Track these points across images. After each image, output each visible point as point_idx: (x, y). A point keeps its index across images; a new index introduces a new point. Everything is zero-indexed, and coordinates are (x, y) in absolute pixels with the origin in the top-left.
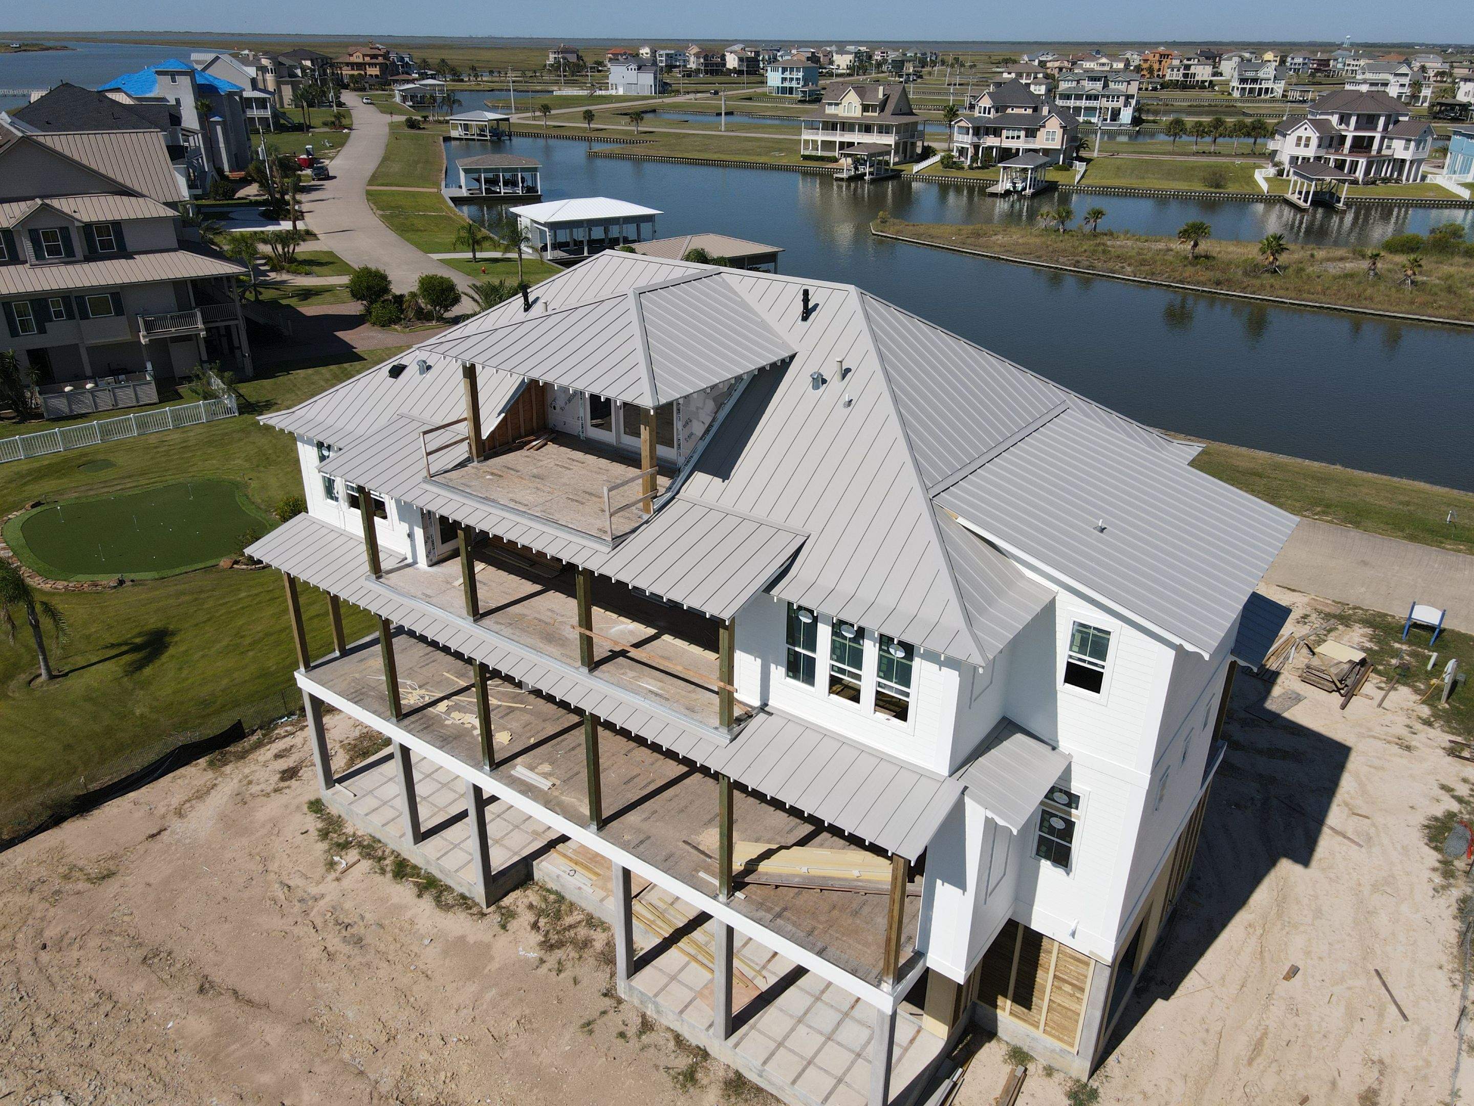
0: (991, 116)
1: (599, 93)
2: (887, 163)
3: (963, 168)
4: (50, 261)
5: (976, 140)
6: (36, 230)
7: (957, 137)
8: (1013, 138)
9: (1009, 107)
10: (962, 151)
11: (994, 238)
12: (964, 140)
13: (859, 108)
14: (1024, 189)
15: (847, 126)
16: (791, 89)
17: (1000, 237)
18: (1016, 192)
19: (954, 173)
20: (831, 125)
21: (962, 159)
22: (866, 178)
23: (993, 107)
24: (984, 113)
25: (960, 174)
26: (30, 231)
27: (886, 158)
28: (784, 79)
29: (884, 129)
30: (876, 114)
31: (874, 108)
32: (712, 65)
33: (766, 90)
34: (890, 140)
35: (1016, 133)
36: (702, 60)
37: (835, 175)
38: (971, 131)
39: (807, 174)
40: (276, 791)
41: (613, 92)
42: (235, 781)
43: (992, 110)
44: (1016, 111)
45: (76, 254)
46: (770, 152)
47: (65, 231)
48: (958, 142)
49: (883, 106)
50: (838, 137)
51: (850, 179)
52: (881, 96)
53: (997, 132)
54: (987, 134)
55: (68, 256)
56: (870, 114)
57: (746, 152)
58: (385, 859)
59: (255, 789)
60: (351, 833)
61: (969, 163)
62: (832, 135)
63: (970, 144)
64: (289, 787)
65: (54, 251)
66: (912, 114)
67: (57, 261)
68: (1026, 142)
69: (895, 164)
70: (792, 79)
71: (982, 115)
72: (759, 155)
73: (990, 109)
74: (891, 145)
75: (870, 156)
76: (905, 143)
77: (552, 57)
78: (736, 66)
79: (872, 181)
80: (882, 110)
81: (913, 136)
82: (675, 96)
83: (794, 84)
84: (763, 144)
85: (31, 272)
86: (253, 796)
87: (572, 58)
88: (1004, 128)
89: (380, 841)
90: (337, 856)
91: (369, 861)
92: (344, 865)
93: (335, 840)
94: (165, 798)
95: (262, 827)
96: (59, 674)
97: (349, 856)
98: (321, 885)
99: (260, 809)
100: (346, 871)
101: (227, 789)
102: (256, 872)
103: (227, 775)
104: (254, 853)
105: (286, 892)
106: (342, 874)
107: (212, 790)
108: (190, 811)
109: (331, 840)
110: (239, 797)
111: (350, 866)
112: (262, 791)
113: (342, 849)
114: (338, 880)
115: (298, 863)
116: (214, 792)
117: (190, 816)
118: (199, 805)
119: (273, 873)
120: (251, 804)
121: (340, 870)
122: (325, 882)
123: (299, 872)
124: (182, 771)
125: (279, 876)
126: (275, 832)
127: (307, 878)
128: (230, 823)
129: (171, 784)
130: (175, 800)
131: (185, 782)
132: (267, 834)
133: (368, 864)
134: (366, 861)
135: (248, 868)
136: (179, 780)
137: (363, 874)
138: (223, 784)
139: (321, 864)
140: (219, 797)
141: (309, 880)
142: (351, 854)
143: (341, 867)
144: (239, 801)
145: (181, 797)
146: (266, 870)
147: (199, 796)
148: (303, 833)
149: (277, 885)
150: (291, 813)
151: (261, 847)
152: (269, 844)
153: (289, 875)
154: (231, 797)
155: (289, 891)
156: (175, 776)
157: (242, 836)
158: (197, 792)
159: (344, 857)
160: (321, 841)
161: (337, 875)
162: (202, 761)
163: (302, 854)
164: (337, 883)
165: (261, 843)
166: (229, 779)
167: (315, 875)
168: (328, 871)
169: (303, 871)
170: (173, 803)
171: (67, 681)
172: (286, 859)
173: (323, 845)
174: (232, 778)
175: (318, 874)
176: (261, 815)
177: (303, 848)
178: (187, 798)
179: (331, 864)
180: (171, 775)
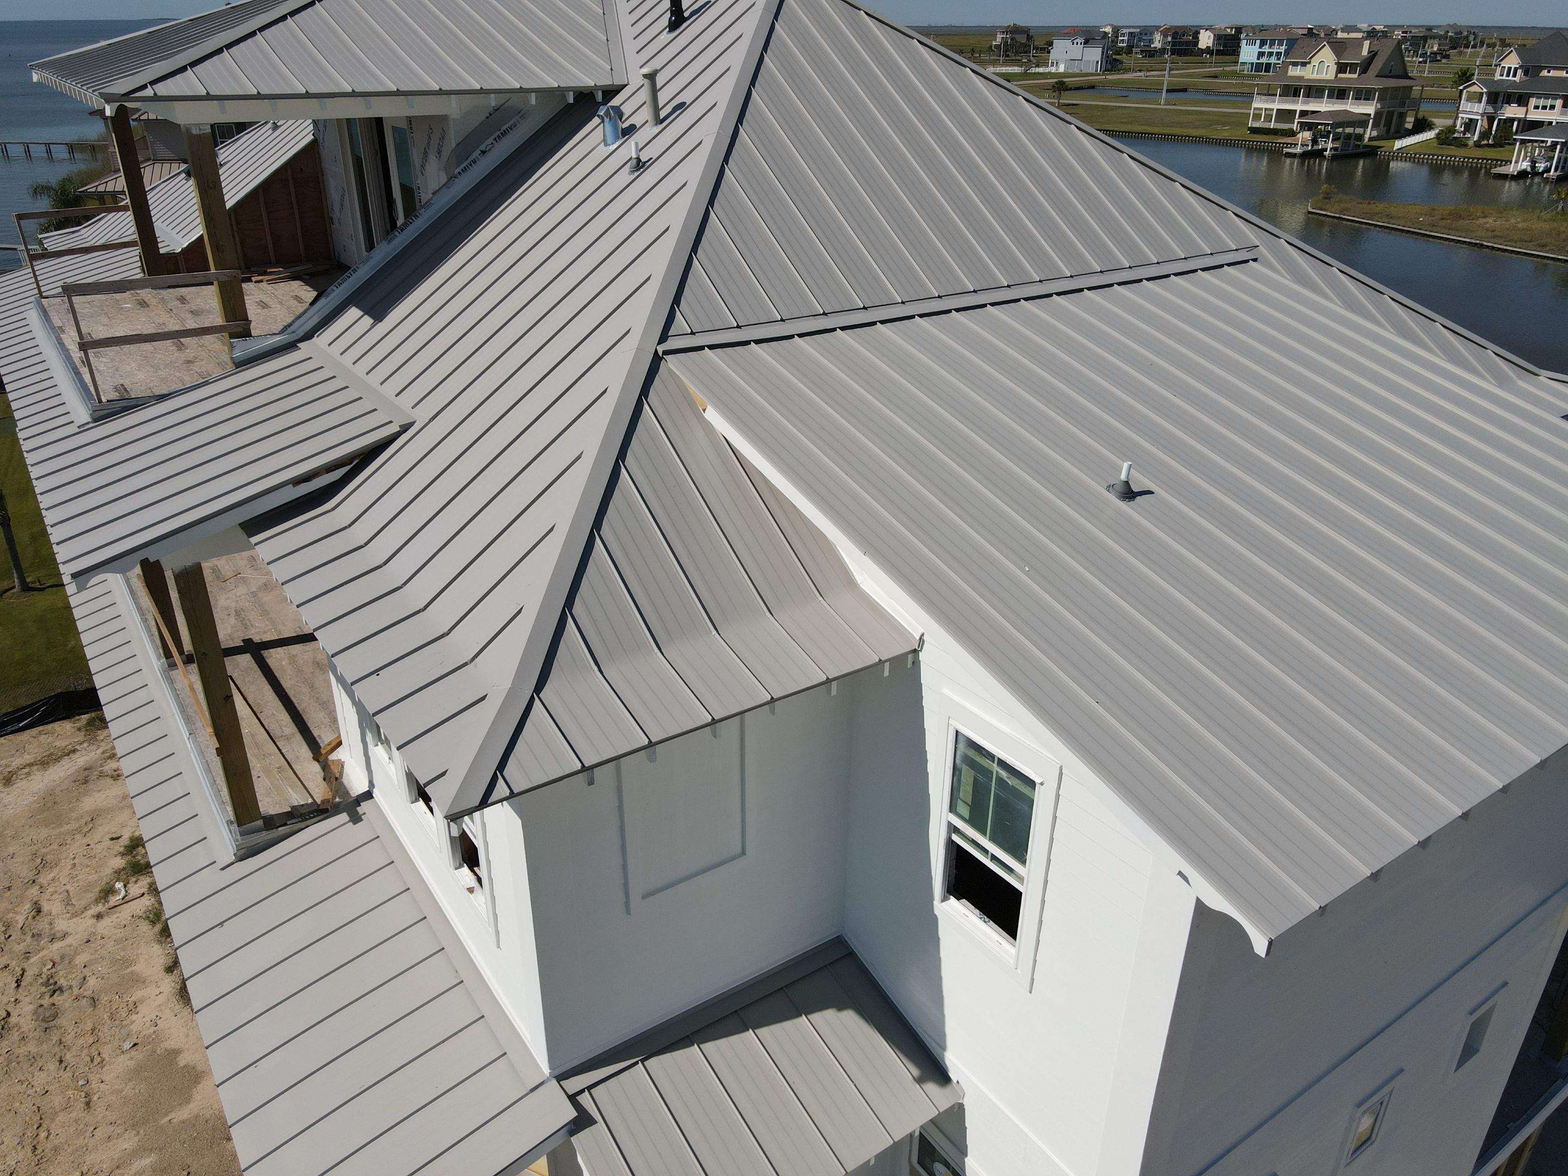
0: (1517, 79)
1: (1034, 70)
2: (1360, 137)
3: (1466, 145)
5: (1490, 110)
7: (1465, 105)
8: (1544, 108)
9: (1545, 68)
10: (1470, 125)
11: (1481, 221)
12: (1473, 110)
13: (1334, 68)
14: (1547, 170)
15: (1314, 90)
16: (1268, 65)
17: (1490, 220)
18: (1535, 173)
19: (1452, 150)
20: (1292, 91)
21: (1468, 135)
22: (1326, 153)
23: (1521, 67)
24: (1508, 75)
25: (1461, 152)
27: (1359, 131)
28: (1261, 55)
29: (1363, 95)
30: (1355, 76)
31: (1353, 67)
32: (1181, 43)
33: (1238, 68)
34: (1369, 109)
35: (1549, 102)
36: (1169, 39)
37: (1285, 150)
38: (1485, 98)
39: (1252, 150)
41: (1053, 70)
43: (1519, 72)
44: (1553, 73)
46: (1211, 125)
48: (1465, 112)
49: (1366, 66)
50: (1299, 105)
51: (1305, 155)
52: (1365, 52)
53: (1522, 100)
54: (1509, 103)
56: (1347, 75)
57: (1181, 125)
61: (1476, 138)
62: (1294, 102)
63: (1482, 115)
66: (1406, 76)
68: (1562, 114)
69: (1371, 139)
70: (1270, 54)
71: (1504, 77)
72: (1196, 127)
73: (1516, 69)
74: (1370, 115)
75: (1336, 125)
76: (1390, 114)
77: (999, 36)
78: (1210, 45)
79: (1334, 158)
80: (1364, 71)
81: (1403, 104)
82: (1124, 73)
83: (1273, 60)
84: (1205, 117)
87: (1022, 39)
88: (1532, 95)
90: (123, 882)
91: (153, 899)
92: (121, 897)
93: (139, 858)
94: (12, 756)
95: (77, 819)
96: (40, 587)
97: (136, 886)
98: (75, 920)
99: (94, 794)
100: (117, 906)
101: (81, 760)
102: (22, 880)
103: (97, 740)
104: (39, 854)
105: (29, 918)
106: (110, 909)
107: (66, 757)
108: (21, 779)
109: (134, 857)
110: (86, 773)
111: (126, 901)
112: (115, 771)
113: (136, 873)
114: (99, 916)
115: (75, 880)
116: (65, 761)
117: (16, 785)
118: (37, 773)
119: (38, 887)
120: (91, 786)
121: (112, 903)
122: (82, 916)
123: (66, 894)
124: (56, 726)
125: (41, 892)
126: (86, 829)
127: (68, 904)
128: (49, 804)
129: (31, 739)
130: (17, 762)
131: (49, 740)
132: (76, 830)
133: (148, 903)
134: (149, 898)
135: (18, 872)
136: (43, 736)
137: (133, 916)
138: (84, 752)
139: (98, 889)
140: (65, 768)
141: (69, 908)
142: (140, 883)
143: (114, 900)
144: (81, 777)
145: (28, 758)
146: (34, 881)
147: (45, 763)
148: (112, 839)
149: (28, 906)
150: (122, 808)
151: (55, 846)
152: (66, 844)
153: (52, 895)
154: (78, 771)
155: (34, 918)
156: (43, 730)
157: (46, 826)
158: (48, 756)
159: (129, 885)
160: (123, 855)
161: (104, 909)
162: (85, 718)
163: (89, 868)
164: (95, 920)
165: (58, 841)
166: (94, 747)
167: (79, 904)
168: (97, 901)
169: (71, 893)
170: (13, 764)
171: (37, 596)
172: (66, 871)
173: (119, 862)
174: (99, 747)
175: (84, 903)
176: (88, 803)
177: (97, 860)
178: (32, 761)
179: (108, 891)
180: (41, 728)
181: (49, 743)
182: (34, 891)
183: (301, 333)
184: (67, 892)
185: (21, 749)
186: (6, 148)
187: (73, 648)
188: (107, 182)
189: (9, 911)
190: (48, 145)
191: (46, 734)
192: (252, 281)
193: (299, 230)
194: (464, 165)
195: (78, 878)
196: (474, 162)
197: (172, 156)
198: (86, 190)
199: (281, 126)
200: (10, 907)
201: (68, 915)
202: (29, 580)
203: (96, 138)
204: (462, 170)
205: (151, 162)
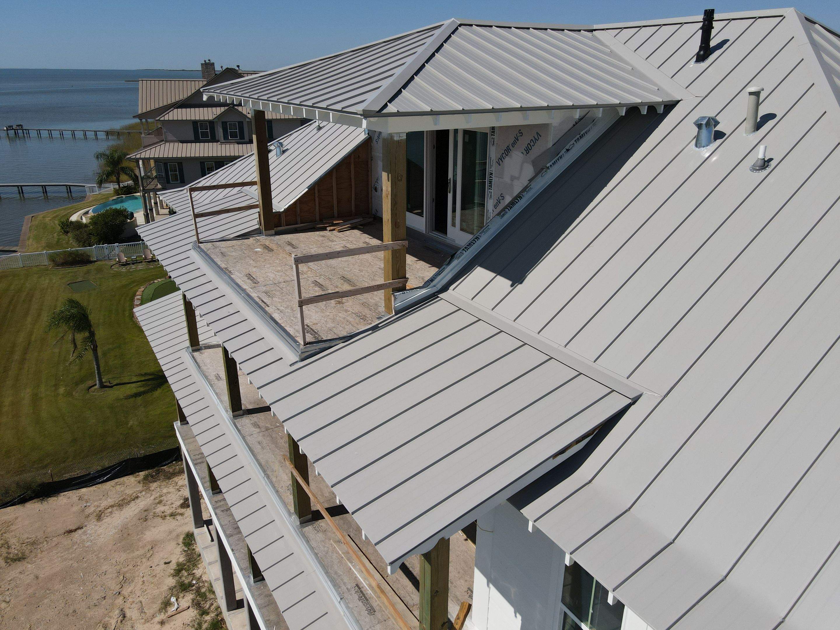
4: (231, 141)
6: (226, 122)
26: (222, 122)
40: (172, 515)
42: (152, 498)
45: (245, 138)
47: (241, 124)
55: (241, 139)
58: (208, 614)
59: (160, 509)
60: (198, 576)
64: (182, 514)
65: (234, 135)
67: (234, 141)
85: (219, 146)
86: (155, 516)
89: (214, 593)
90: (175, 596)
91: (195, 612)
92: (175, 609)
93: (184, 578)
94: (100, 499)
95: (143, 547)
96: (109, 385)
97: (184, 600)
98: (147, 625)
99: (152, 529)
100: (173, 616)
101: (142, 503)
102: (112, 591)
103: (150, 490)
104: (121, 572)
105: (119, 621)
106: (169, 617)
107: (132, 501)
108: (107, 516)
109: (180, 578)
110: (146, 513)
111: (178, 612)
112: (163, 513)
113: (183, 591)
114: (162, 623)
115: (145, 593)
116: (133, 504)
117: (104, 521)
118: (116, 512)
119: (122, 598)
120: (149, 523)
121: (170, 613)
122: (152, 622)
123: (140, 604)
124: (125, 479)
125: (125, 602)
126: (148, 555)
127: (142, 612)
128: (125, 536)
129: (112, 488)
130: (104, 504)
131: (121, 489)
132: (143, 555)
133: (193, 614)
134: (193, 610)
135: (109, 585)
136: (118, 486)
137: (184, 624)
138: (143, 498)
139: (160, 601)
140: (133, 509)
141: (143, 615)
142: (186, 598)
143: (172, 610)
144: (143, 516)
145: (110, 501)
146: (119, 593)
147: (121, 504)
148: (166, 563)
149: (117, 612)
150: (169, 540)
151: (131, 567)
152: (137, 565)
153: (131, 604)
154: (140, 512)
155: (121, 622)
156: (118, 482)
157: (125, 551)
158: (122, 500)
159: (179, 600)
160: (174, 576)
161: (165, 617)
162: (142, 474)
163: (153, 585)
164: (160, 626)
165: (132, 563)
166: (149, 495)
167: (149, 612)
168: (160, 611)
169: (143, 604)
170: (102, 505)
171: (109, 391)
172: (139, 586)
173: (171, 582)
174: (151, 495)
175: (152, 611)
176: (150, 535)
177: (157, 578)
178: (113, 504)
179: (167, 604)
180: (116, 480)
181: (122, 492)
182: (119, 601)
183: (439, 286)
184: (141, 602)
185: (106, 495)
186: (74, 133)
187: (132, 426)
188: (141, 153)
189: (105, 615)
190: (96, 132)
191: (120, 485)
192: (327, 230)
193: (353, 196)
194: (554, 160)
195: (146, 592)
196: (561, 157)
197: (175, 139)
198: (130, 157)
199: (324, 126)
200: (106, 612)
201: (143, 621)
202: (103, 380)
203: (120, 128)
204: (553, 164)
205: (164, 142)
